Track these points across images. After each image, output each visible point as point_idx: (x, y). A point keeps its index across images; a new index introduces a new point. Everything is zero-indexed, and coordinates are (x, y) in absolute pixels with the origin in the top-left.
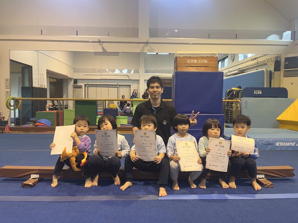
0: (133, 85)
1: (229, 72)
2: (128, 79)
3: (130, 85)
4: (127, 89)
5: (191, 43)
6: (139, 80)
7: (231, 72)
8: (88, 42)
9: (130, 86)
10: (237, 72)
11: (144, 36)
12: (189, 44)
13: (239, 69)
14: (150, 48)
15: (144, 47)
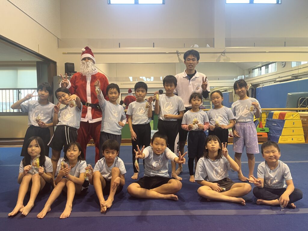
1: (279, 77)
5: (267, 51)
7: (282, 77)
8: (165, 53)
10: (290, 77)
11: (220, 46)
12: (265, 52)
13: (293, 75)
14: (226, 58)
15: (220, 57)
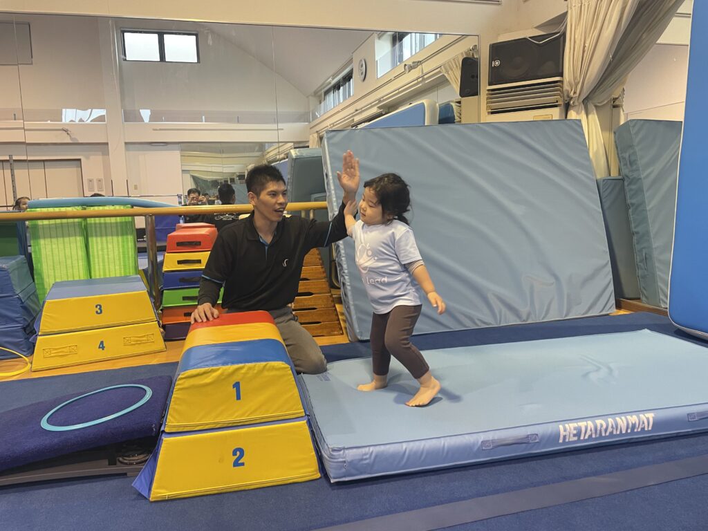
0: (87, 158)
1: (358, 112)
2: (70, 141)
3: (79, 160)
4: (69, 172)
6: (107, 144)
9: (78, 162)
